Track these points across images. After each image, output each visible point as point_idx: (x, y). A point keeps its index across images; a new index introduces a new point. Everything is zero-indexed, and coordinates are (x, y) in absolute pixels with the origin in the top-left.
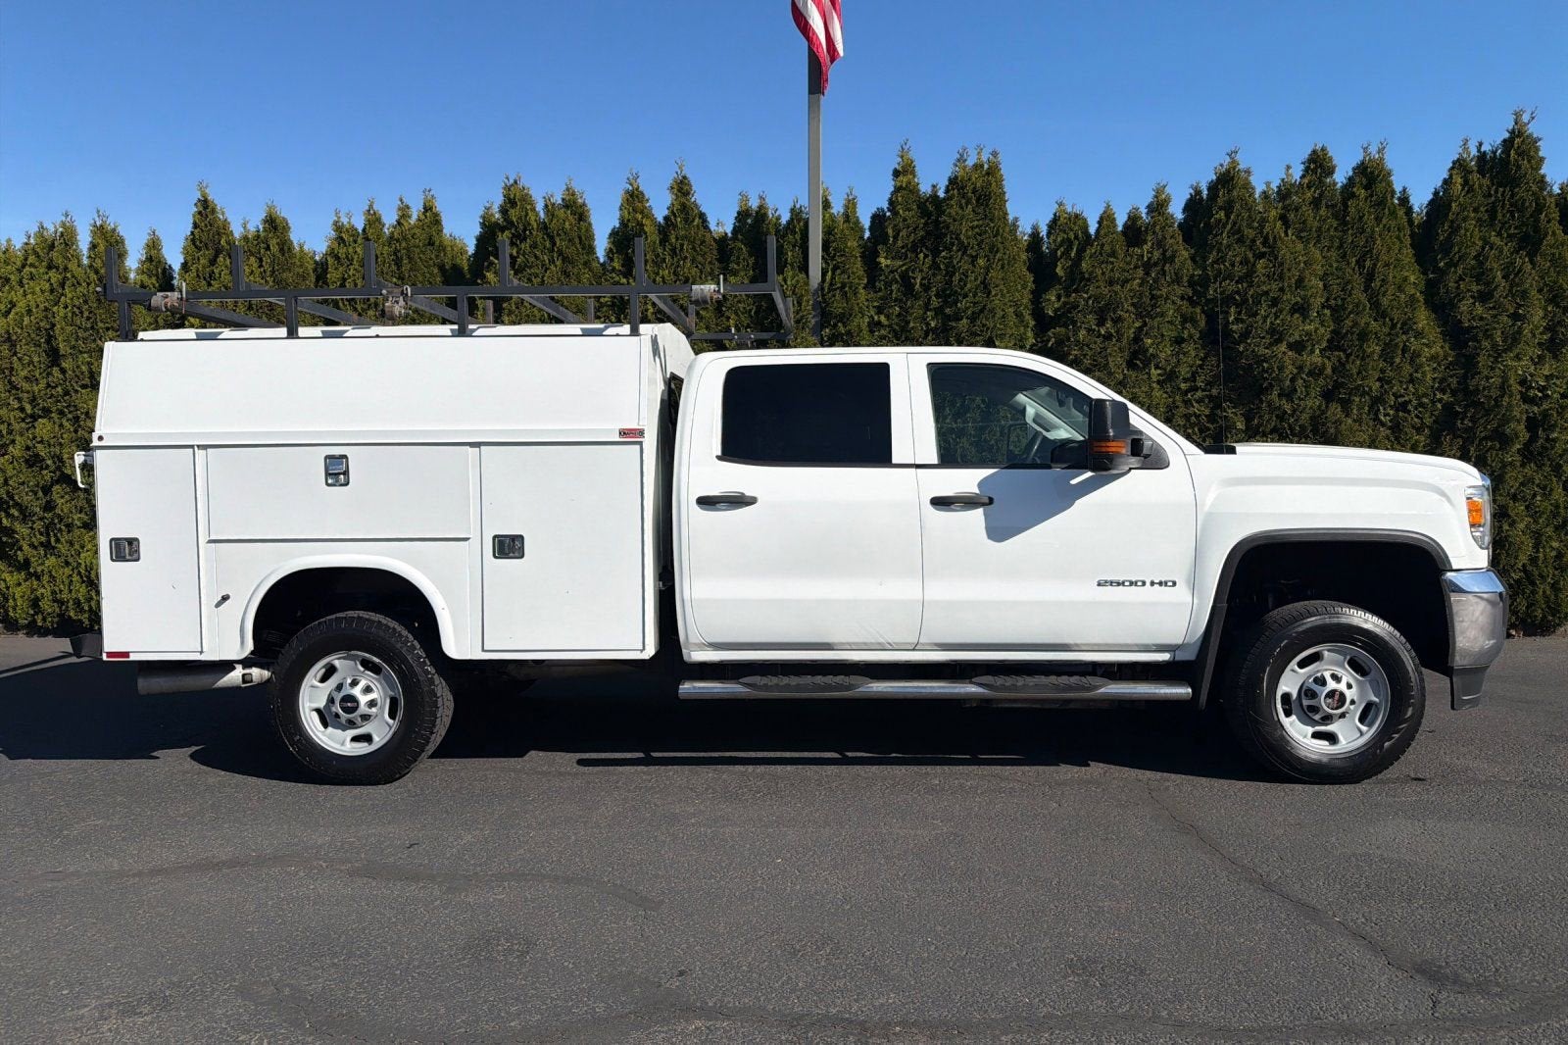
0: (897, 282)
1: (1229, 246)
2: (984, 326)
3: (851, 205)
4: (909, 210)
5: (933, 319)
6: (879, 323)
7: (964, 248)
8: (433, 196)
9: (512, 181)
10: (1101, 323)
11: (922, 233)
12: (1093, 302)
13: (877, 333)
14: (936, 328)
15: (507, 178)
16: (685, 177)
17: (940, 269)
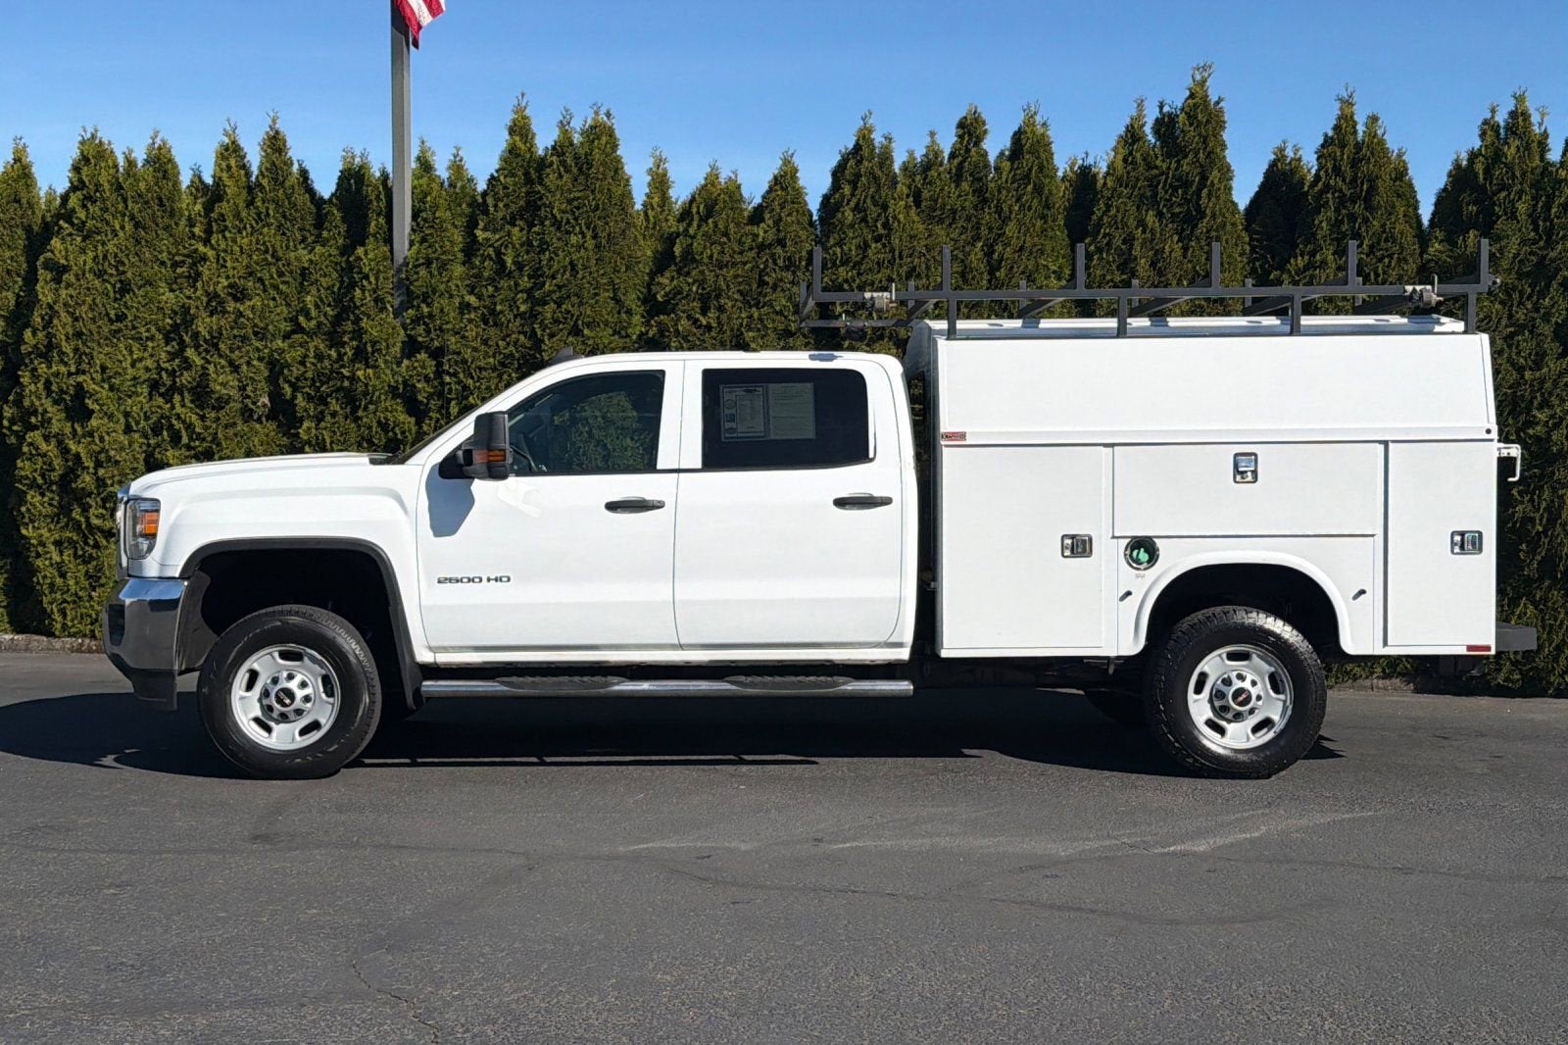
0: (491, 259)
1: (852, 226)
2: (568, 312)
3: (457, 167)
4: (513, 175)
5: (524, 302)
6: (468, 305)
7: (557, 225)
8: (24, 144)
9: (89, 135)
10: (704, 311)
11: (522, 203)
12: (698, 288)
13: (467, 316)
14: (525, 313)
15: (85, 131)
16: (277, 133)
17: (533, 246)
